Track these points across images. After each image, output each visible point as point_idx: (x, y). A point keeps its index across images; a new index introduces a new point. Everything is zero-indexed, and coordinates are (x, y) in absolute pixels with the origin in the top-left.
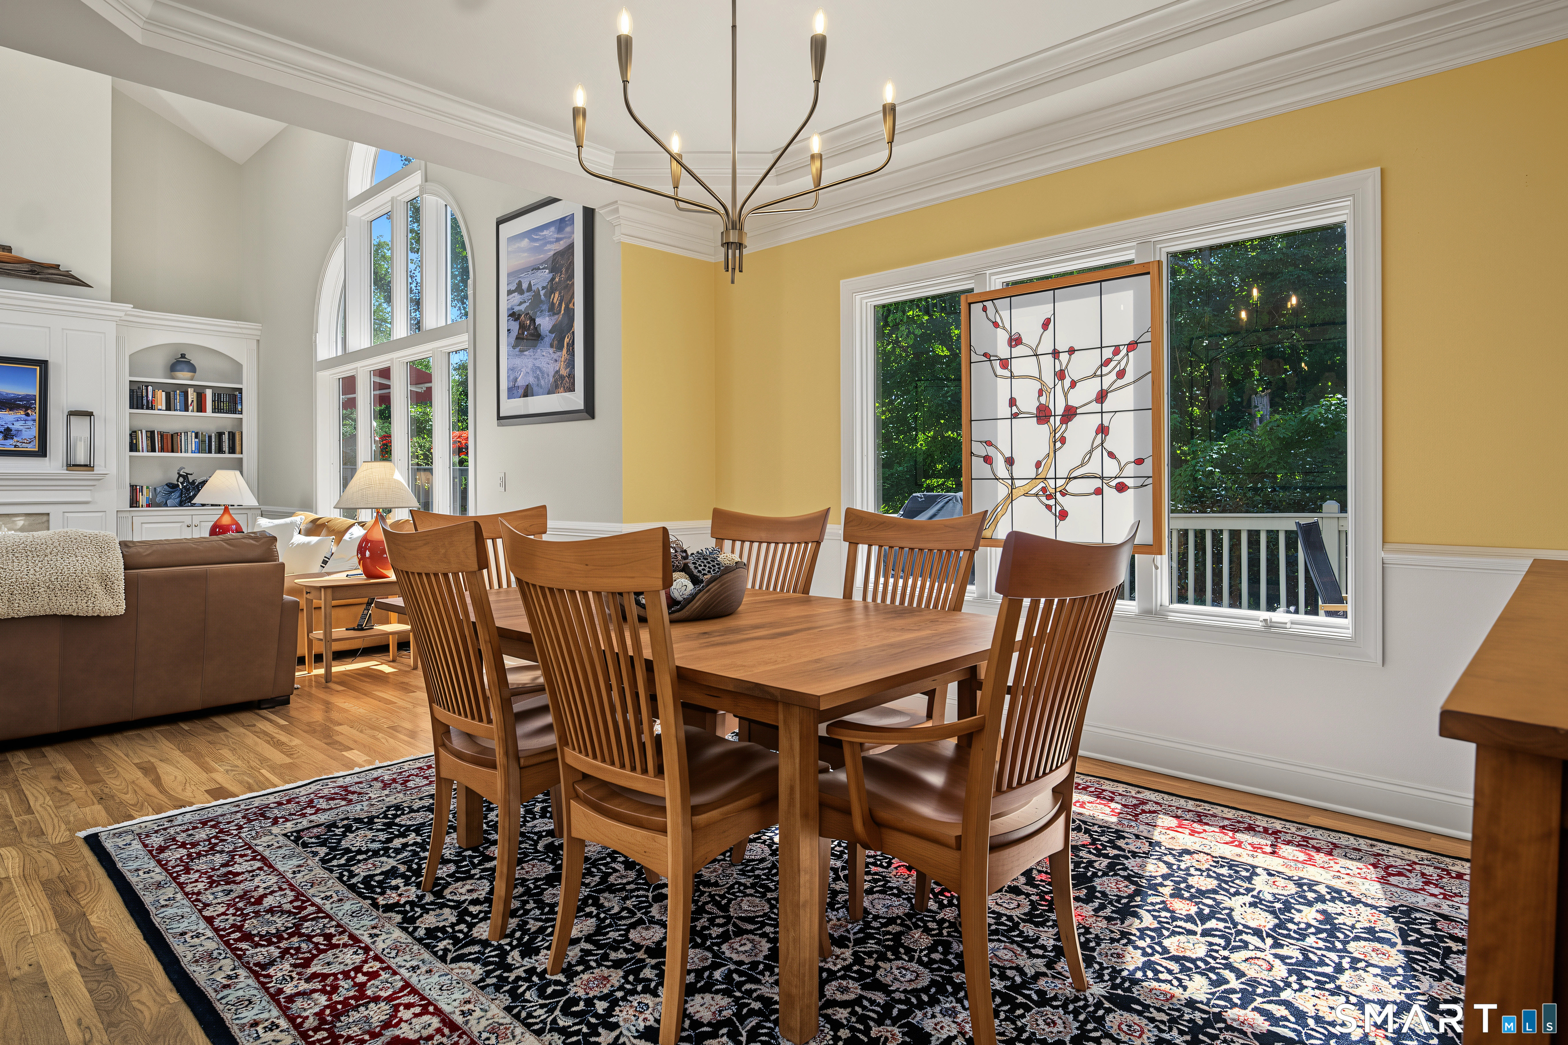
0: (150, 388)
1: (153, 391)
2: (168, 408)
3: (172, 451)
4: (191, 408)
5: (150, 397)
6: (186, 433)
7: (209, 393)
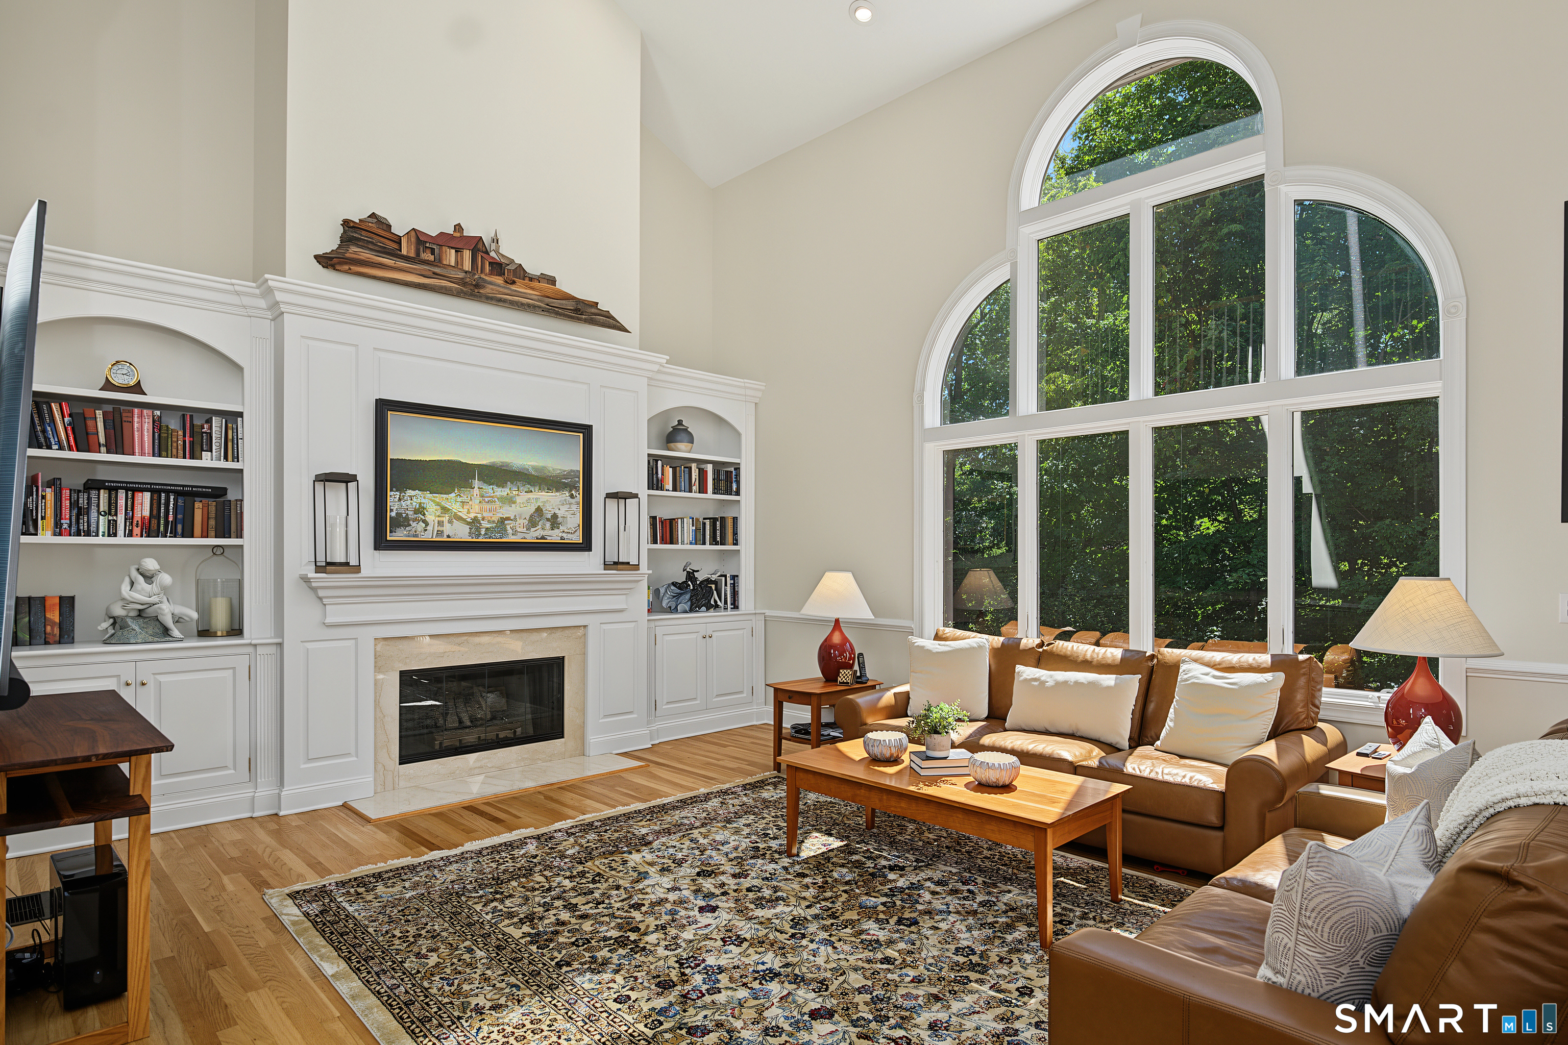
0: (660, 463)
1: (663, 466)
2: (675, 489)
3: (671, 543)
4: (694, 488)
5: (660, 475)
6: (682, 519)
7: (709, 468)
